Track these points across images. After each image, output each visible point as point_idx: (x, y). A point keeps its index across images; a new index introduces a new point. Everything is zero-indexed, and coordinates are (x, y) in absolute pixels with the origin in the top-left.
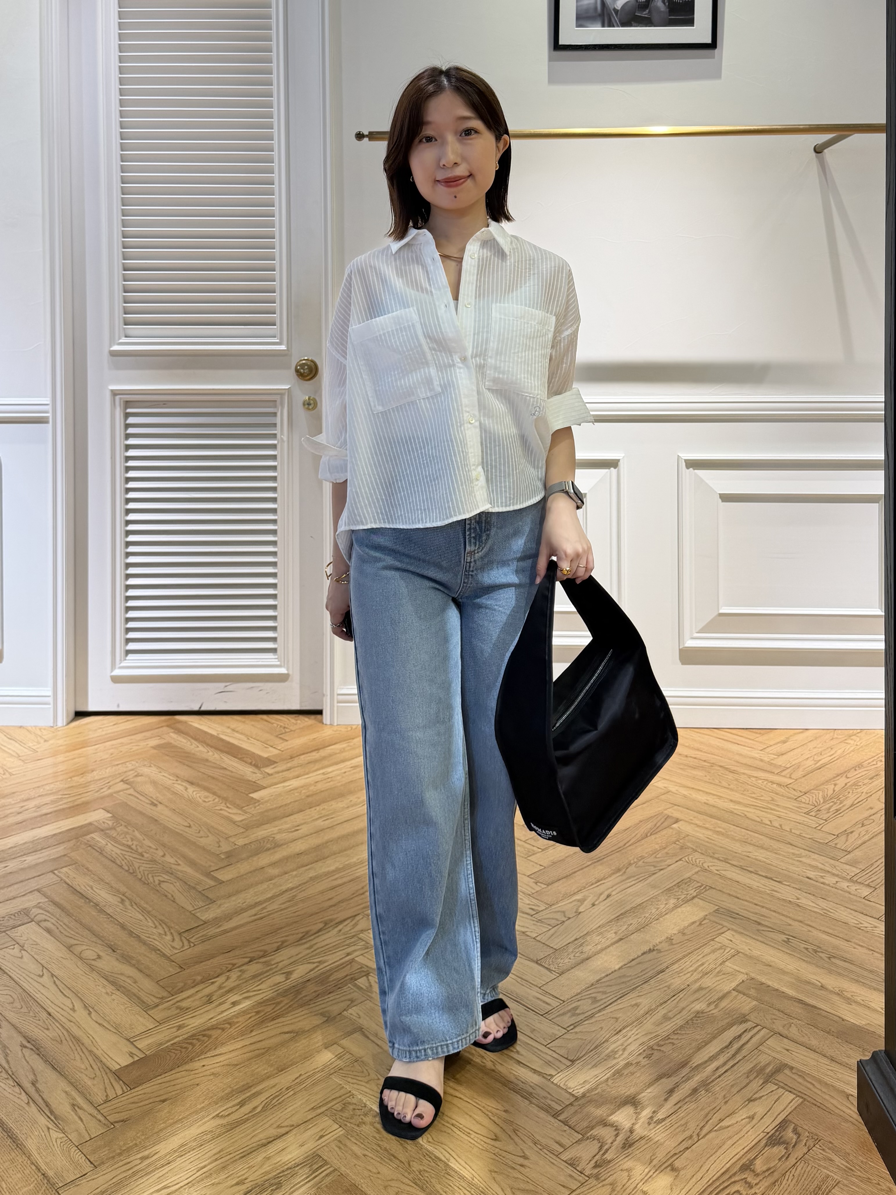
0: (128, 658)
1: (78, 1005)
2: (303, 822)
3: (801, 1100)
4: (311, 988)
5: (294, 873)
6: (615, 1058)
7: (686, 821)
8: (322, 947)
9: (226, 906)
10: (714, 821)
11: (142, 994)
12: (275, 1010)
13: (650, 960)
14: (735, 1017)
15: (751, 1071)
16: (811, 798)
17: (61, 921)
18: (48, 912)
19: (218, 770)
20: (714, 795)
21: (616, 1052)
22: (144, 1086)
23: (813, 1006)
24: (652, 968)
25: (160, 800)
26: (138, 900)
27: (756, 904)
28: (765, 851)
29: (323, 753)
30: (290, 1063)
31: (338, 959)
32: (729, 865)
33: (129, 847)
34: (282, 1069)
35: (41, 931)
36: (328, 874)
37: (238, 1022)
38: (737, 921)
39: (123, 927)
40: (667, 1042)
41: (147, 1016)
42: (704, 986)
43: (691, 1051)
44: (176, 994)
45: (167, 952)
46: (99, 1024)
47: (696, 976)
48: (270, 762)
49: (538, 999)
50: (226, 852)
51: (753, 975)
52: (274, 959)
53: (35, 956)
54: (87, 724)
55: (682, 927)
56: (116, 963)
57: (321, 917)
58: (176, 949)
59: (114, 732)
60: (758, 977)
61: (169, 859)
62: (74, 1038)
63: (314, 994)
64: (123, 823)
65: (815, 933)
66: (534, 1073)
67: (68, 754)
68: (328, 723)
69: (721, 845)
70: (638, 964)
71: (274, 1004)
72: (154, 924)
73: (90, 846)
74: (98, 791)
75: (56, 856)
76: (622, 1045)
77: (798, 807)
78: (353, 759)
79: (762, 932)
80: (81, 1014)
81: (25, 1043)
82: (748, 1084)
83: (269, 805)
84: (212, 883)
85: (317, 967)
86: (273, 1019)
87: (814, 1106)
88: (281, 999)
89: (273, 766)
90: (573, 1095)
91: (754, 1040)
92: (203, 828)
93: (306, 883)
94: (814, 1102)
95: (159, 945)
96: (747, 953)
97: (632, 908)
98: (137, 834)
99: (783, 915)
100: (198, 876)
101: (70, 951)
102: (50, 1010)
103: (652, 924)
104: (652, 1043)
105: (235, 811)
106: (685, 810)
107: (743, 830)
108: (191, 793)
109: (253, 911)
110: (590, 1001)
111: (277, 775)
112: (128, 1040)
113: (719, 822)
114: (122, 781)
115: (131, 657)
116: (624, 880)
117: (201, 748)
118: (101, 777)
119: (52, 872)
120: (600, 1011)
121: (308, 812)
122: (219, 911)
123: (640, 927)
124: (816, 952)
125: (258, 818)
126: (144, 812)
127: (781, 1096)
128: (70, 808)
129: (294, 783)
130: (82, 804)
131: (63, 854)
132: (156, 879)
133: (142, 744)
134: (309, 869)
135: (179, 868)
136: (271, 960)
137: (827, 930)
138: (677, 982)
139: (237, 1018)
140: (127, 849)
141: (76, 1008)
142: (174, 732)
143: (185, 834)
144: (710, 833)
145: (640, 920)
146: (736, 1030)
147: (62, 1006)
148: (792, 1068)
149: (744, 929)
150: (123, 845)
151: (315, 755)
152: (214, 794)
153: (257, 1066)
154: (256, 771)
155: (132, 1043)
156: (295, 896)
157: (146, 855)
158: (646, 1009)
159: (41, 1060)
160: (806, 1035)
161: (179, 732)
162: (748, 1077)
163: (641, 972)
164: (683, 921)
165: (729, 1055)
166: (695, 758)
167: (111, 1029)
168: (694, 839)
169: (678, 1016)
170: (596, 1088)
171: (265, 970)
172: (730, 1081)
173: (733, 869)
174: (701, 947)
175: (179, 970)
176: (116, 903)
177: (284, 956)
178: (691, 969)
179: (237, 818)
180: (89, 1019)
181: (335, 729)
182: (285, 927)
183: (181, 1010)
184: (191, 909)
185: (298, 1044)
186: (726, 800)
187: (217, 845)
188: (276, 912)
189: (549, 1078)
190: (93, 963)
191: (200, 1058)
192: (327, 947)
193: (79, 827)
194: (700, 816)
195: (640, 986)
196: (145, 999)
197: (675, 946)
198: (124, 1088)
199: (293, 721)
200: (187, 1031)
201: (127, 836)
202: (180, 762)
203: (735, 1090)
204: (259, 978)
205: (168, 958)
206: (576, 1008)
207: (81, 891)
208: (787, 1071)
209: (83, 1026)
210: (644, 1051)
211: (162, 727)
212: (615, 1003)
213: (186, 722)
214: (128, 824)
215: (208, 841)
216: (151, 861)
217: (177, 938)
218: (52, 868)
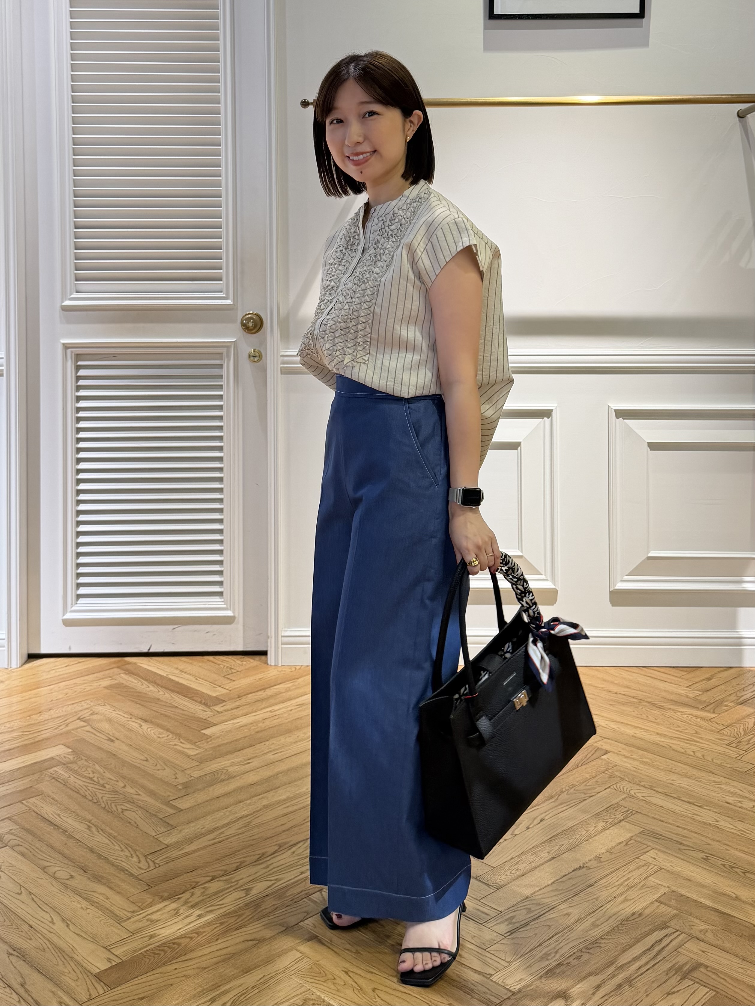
0: (78, 602)
1: (56, 919)
2: (253, 755)
3: (714, 993)
4: (269, 903)
5: (249, 802)
6: (548, 960)
7: (614, 752)
8: (278, 867)
9: (186, 831)
10: (641, 752)
11: (114, 908)
12: (238, 921)
13: (581, 876)
14: (656, 924)
15: (670, 969)
16: (732, 731)
17: (34, 846)
18: (20, 838)
19: (171, 709)
20: (641, 728)
21: (549, 955)
22: (123, 986)
23: (727, 914)
24: (582, 882)
25: (116, 736)
26: (103, 827)
27: (678, 826)
28: (688, 779)
29: (269, 692)
30: (254, 967)
31: (293, 877)
32: (654, 792)
33: (91, 779)
34: (247, 971)
35: (16, 854)
36: (279, 803)
37: (204, 932)
38: (660, 841)
39: (92, 850)
40: (594, 946)
41: (120, 927)
42: (629, 898)
43: (617, 953)
44: (146, 908)
45: (135, 872)
46: (77, 934)
47: (622, 889)
48: (219, 701)
49: (478, 910)
50: (183, 784)
51: (674, 888)
52: (234, 878)
53: (12, 877)
54: (40, 666)
55: (610, 847)
56: (88, 882)
57: (275, 840)
58: (142, 869)
59: (67, 673)
60: (679, 890)
61: (129, 790)
62: (55, 946)
63: (272, 907)
64: (83, 758)
65: (733, 851)
66: (475, 973)
67: (24, 694)
68: (273, 664)
69: (647, 774)
70: (569, 879)
71: (236, 916)
72: (121, 848)
73: (54, 778)
74: (56, 728)
75: (23, 788)
76: (554, 948)
77: (719, 739)
78: (298, 697)
79: (684, 851)
80: (59, 926)
81: (11, 951)
82: (667, 980)
83: (220, 740)
84: (172, 811)
85: (274, 884)
86: (237, 929)
87: (726, 998)
88: (242, 912)
89: (222, 705)
90: (510, 991)
91: (674, 943)
92: (160, 762)
93: (260, 810)
94: (727, 995)
95: (127, 867)
96: (669, 869)
97: (563, 831)
98: (97, 767)
99: (704, 836)
100: (158, 804)
101: (45, 872)
102: (31, 923)
103: (582, 845)
104: (581, 946)
105: (188, 746)
106: (613, 742)
107: (668, 760)
108: (145, 730)
109: (212, 836)
110: (525, 911)
111: (226, 713)
112: (105, 948)
113: (645, 753)
114: (79, 719)
115: (81, 601)
116: (556, 806)
117: (152, 688)
118: (59, 715)
119: (20, 802)
120: (534, 920)
121: (258, 746)
122: (180, 836)
123: (570, 848)
124: (732, 867)
125: (211, 752)
126: (102, 747)
127: (697, 990)
128: (31, 744)
129: (244, 720)
130: (43, 740)
131: (28, 786)
132: (119, 807)
133: (95, 684)
134: (262, 798)
135: (140, 797)
136: (230, 879)
137: (742, 848)
138: (604, 894)
139: (204, 928)
140: (90, 782)
141: (55, 921)
142: (124, 673)
143: (142, 767)
144: (636, 763)
145: (571, 841)
146: (658, 935)
147: (42, 920)
148: (706, 967)
149: (667, 848)
150: (86, 777)
151: (262, 694)
152: (168, 730)
153: (223, 969)
154: (206, 709)
155: (109, 950)
156: (250, 822)
157: (107, 786)
158: (576, 917)
159: (27, 966)
160: (721, 939)
161: (130, 673)
162: (667, 974)
163: (572, 886)
164: (611, 841)
165: (651, 956)
166: (624, 695)
167: (89, 939)
168: (622, 769)
169: (606, 924)
170: (531, 985)
171: (226, 887)
172: (650, 978)
173: (658, 795)
174: (627, 864)
175: (147, 888)
176: (83, 829)
177: (243, 875)
178: (617, 883)
179: (191, 753)
180: (68, 930)
181: (280, 669)
182: (242, 850)
183: (151, 922)
184: (154, 834)
185: (260, 950)
186: (653, 733)
187: (174, 777)
188: (234, 836)
189: (488, 976)
190: (67, 882)
191: (172, 962)
192: (283, 866)
193: (41, 761)
194: (628, 748)
195: (571, 898)
196: (118, 913)
197: (604, 863)
198: (105, 988)
199: (239, 662)
200: (158, 940)
201: (88, 769)
202: (133, 701)
203: (655, 985)
204: (222, 894)
205: (136, 877)
206: (513, 917)
207: (50, 819)
208: (702, 969)
209: (63, 936)
210: (574, 953)
211: (113, 668)
212: (549, 913)
213: (135, 664)
214: (88, 758)
215: (166, 774)
216: (113, 791)
217: (143, 859)
218: (21, 799)
